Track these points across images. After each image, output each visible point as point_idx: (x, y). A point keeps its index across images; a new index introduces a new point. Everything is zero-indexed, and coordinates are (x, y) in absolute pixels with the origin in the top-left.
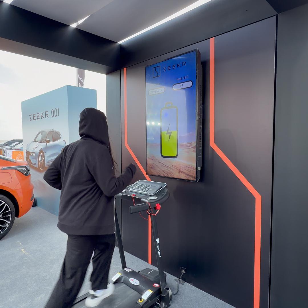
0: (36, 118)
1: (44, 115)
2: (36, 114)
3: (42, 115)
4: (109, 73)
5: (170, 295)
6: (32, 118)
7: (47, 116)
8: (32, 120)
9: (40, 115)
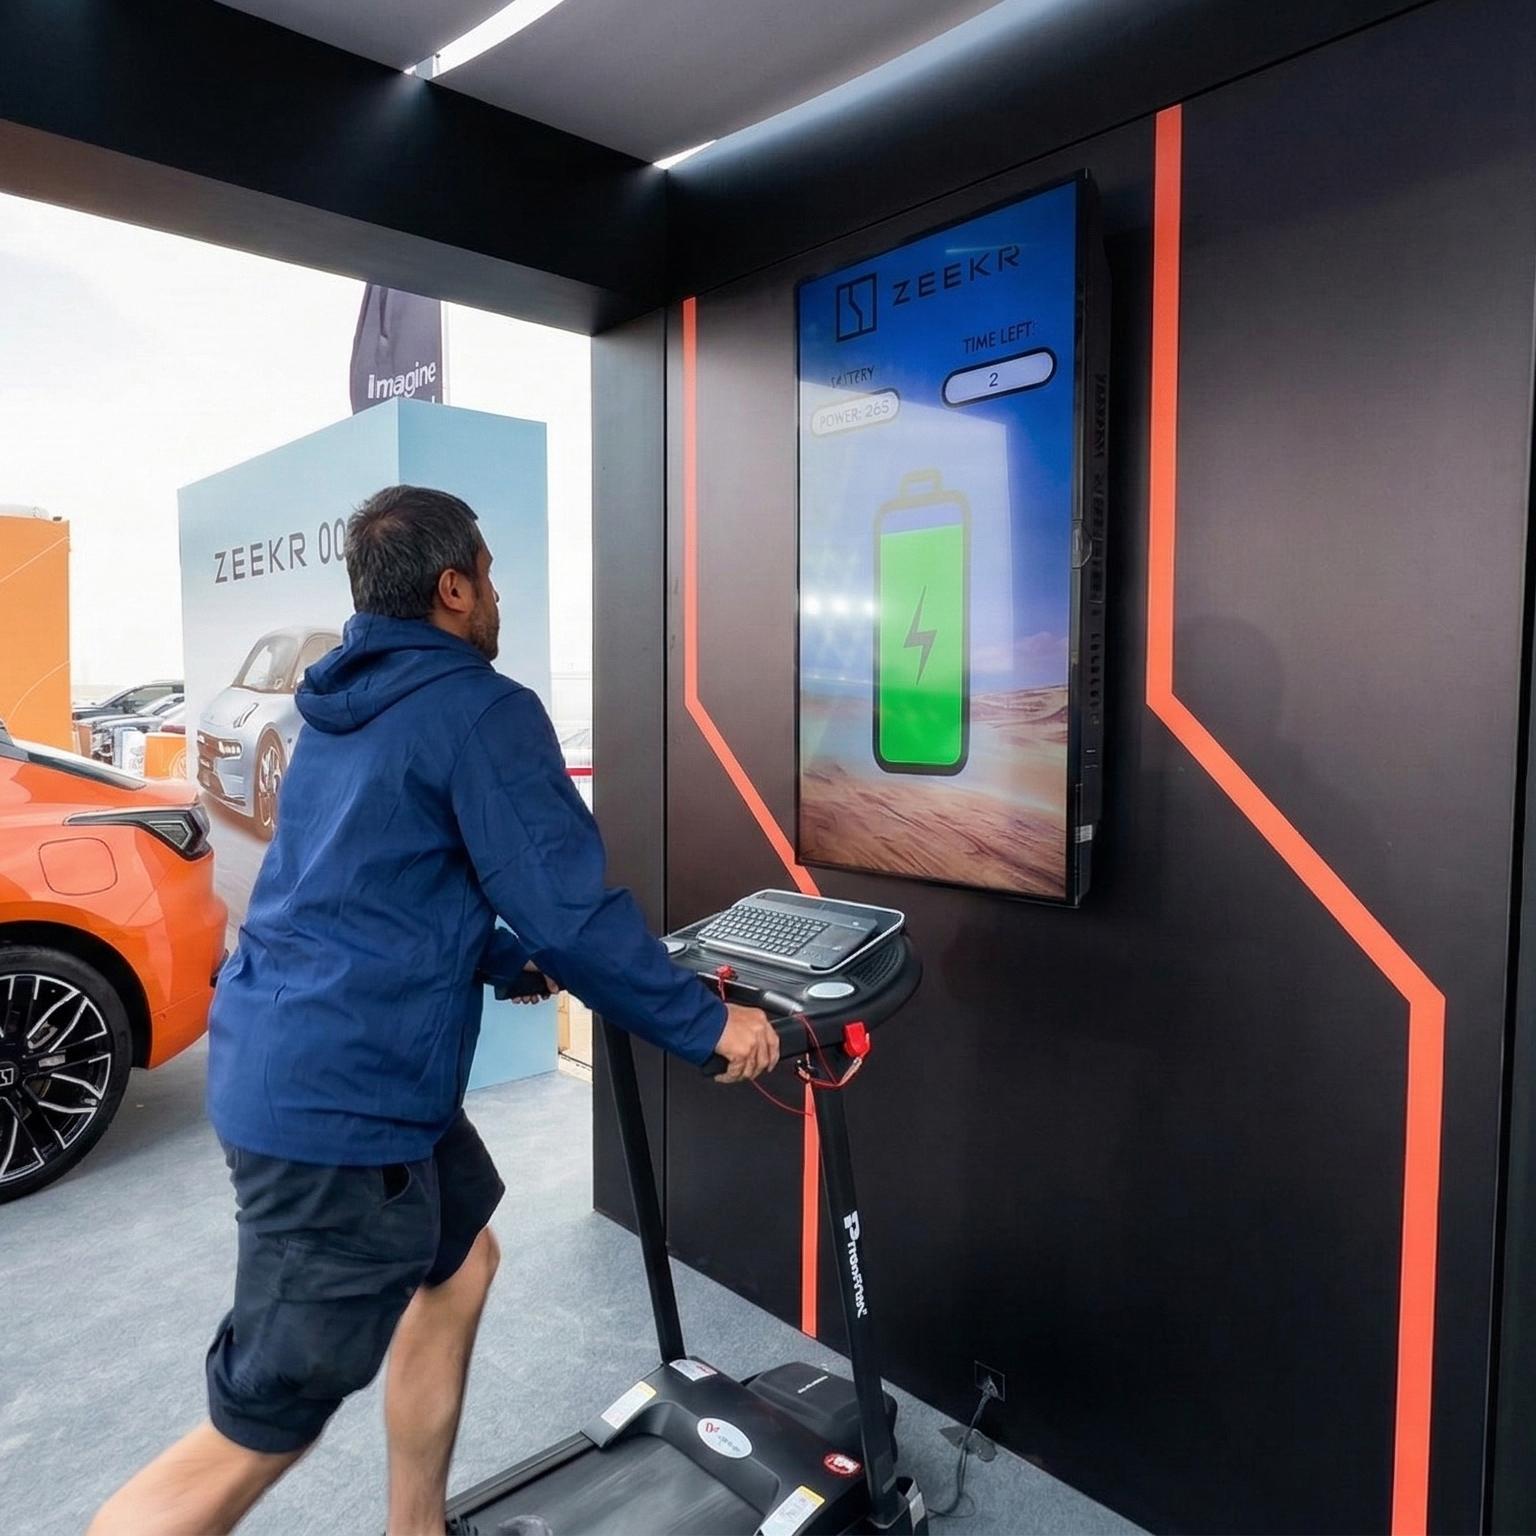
0: (246, 568)
1: (283, 554)
2: (247, 550)
3: (273, 556)
4: (604, 325)
5: (915, 1520)
6: (227, 572)
7: (300, 559)
8: (225, 579)
9: (264, 552)
